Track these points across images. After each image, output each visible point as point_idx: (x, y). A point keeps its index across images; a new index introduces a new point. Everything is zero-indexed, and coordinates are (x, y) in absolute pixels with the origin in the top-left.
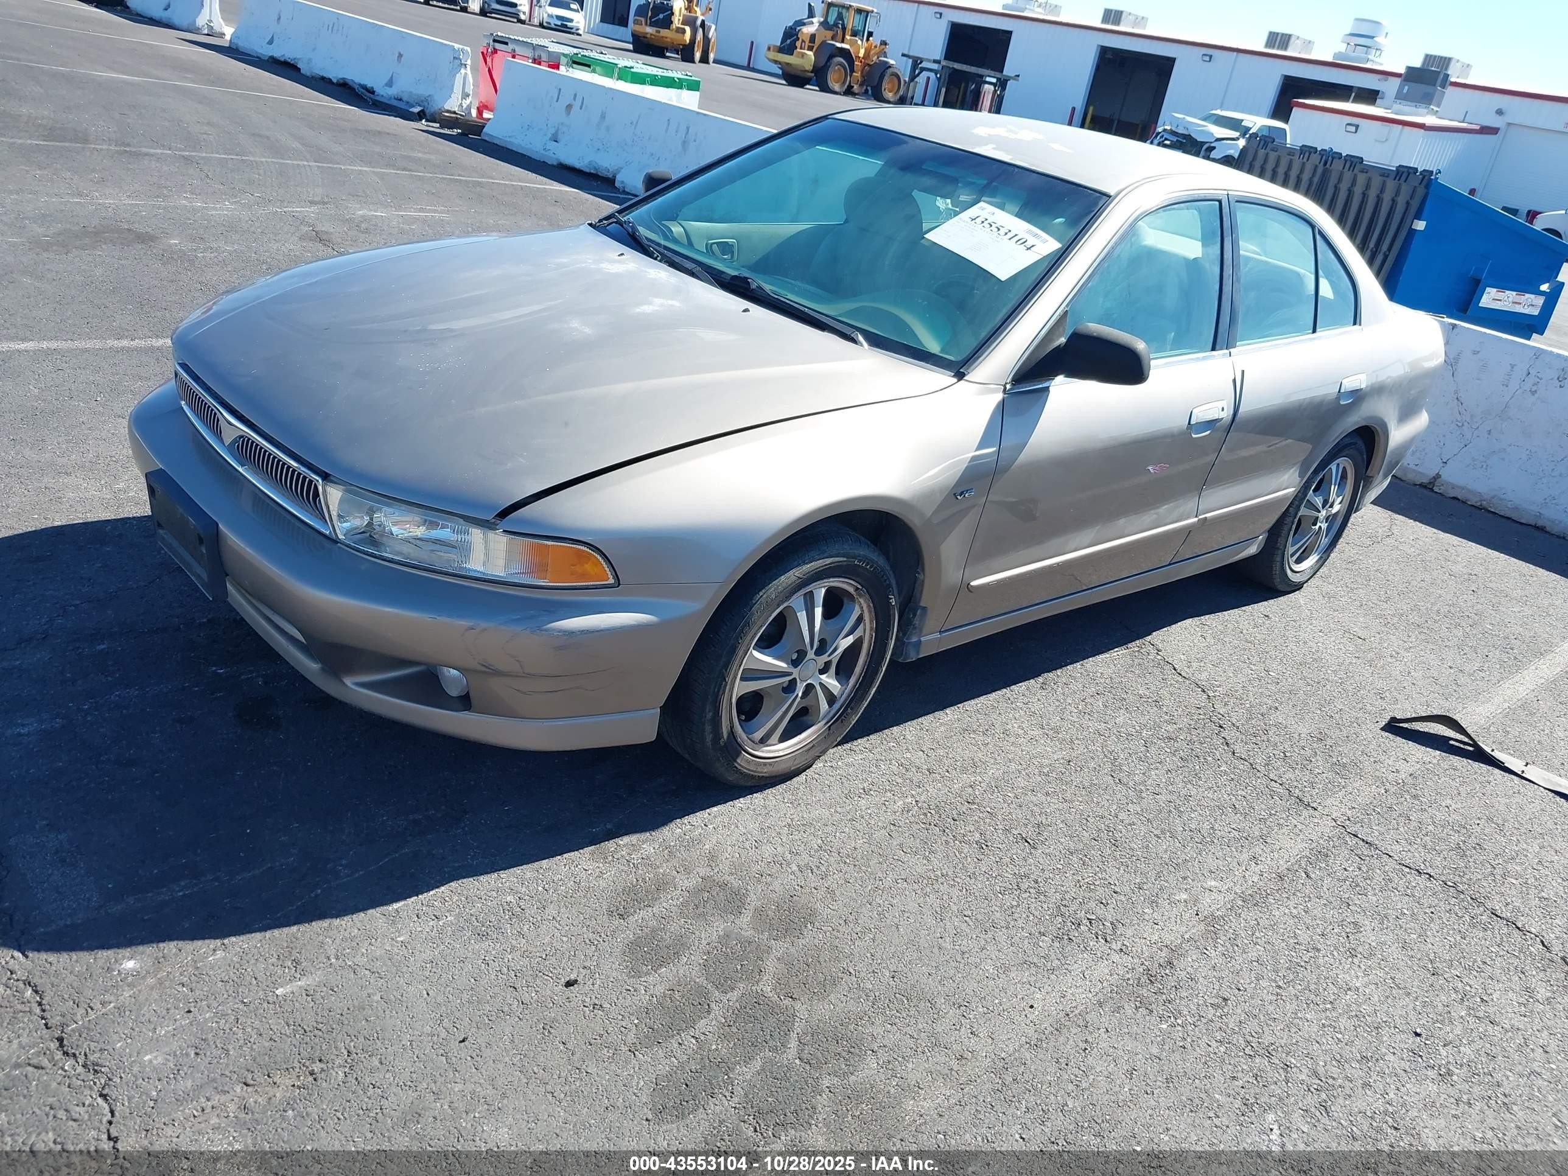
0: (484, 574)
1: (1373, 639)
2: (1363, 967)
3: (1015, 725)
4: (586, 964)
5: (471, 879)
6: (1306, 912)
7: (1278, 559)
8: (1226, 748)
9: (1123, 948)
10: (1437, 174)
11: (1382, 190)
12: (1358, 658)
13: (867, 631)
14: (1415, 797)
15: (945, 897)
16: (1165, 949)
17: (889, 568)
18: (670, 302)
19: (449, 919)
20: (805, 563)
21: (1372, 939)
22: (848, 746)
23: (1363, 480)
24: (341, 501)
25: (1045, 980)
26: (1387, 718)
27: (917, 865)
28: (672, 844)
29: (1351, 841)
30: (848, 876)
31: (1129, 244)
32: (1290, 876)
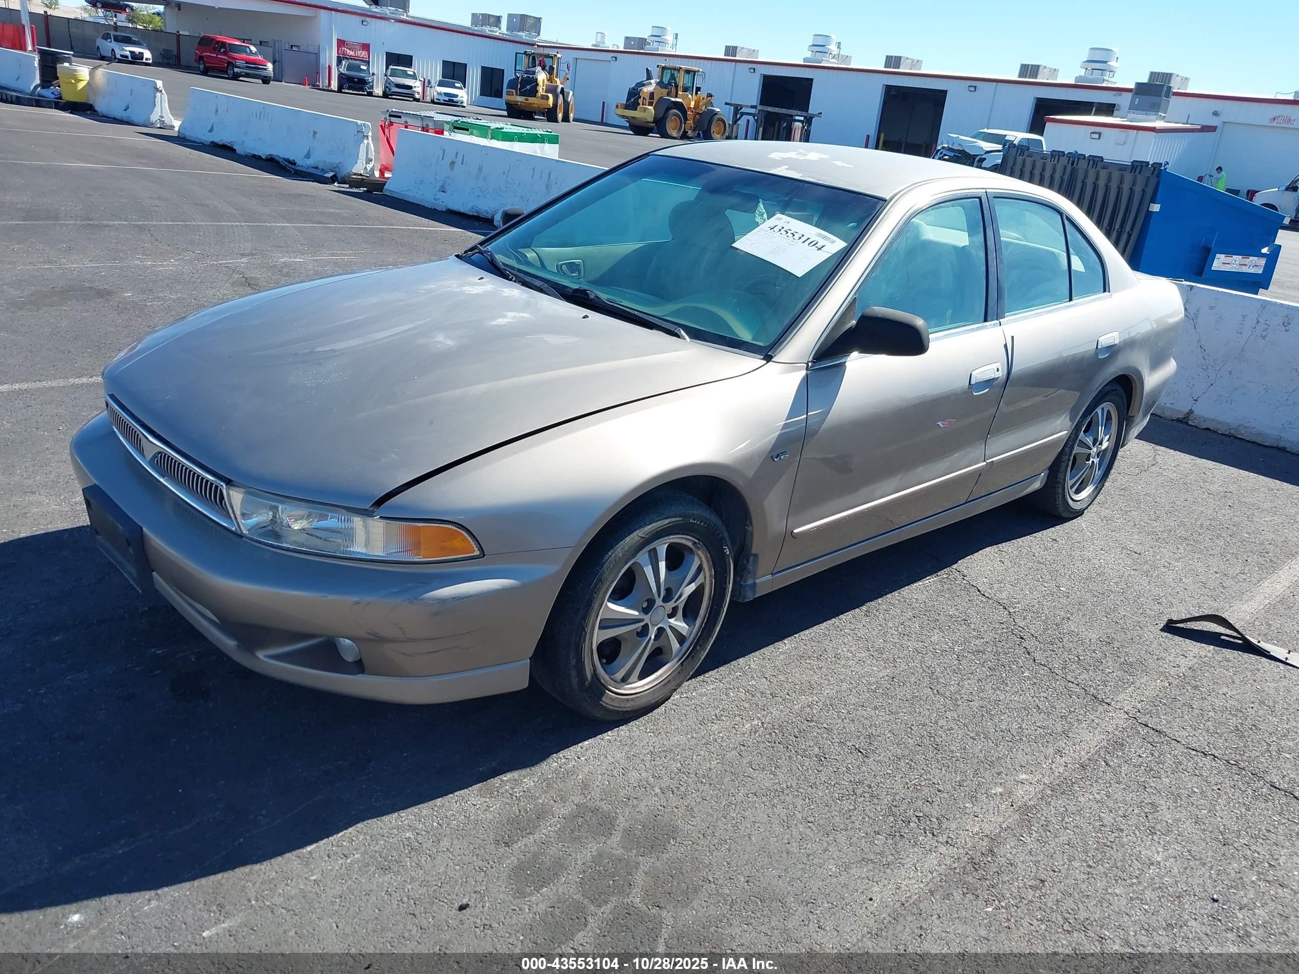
0: (366, 555)
1: (1147, 553)
2: (1162, 843)
3: (845, 649)
4: (476, 889)
5: (375, 820)
6: (1108, 797)
7: (1060, 491)
8: (1027, 656)
9: (949, 840)
10: (1165, 165)
11: (1121, 181)
12: (1136, 570)
13: (707, 578)
14: (1196, 687)
15: (791, 806)
16: (986, 839)
17: (721, 524)
18: (521, 314)
19: (356, 856)
20: (646, 525)
21: (1168, 817)
22: (700, 678)
23: (1126, 419)
24: (244, 502)
25: (881, 874)
26: (1165, 620)
27: (765, 780)
28: (549, 776)
29: (1143, 731)
30: (704, 794)
31: (905, 239)
32: (1092, 765)
